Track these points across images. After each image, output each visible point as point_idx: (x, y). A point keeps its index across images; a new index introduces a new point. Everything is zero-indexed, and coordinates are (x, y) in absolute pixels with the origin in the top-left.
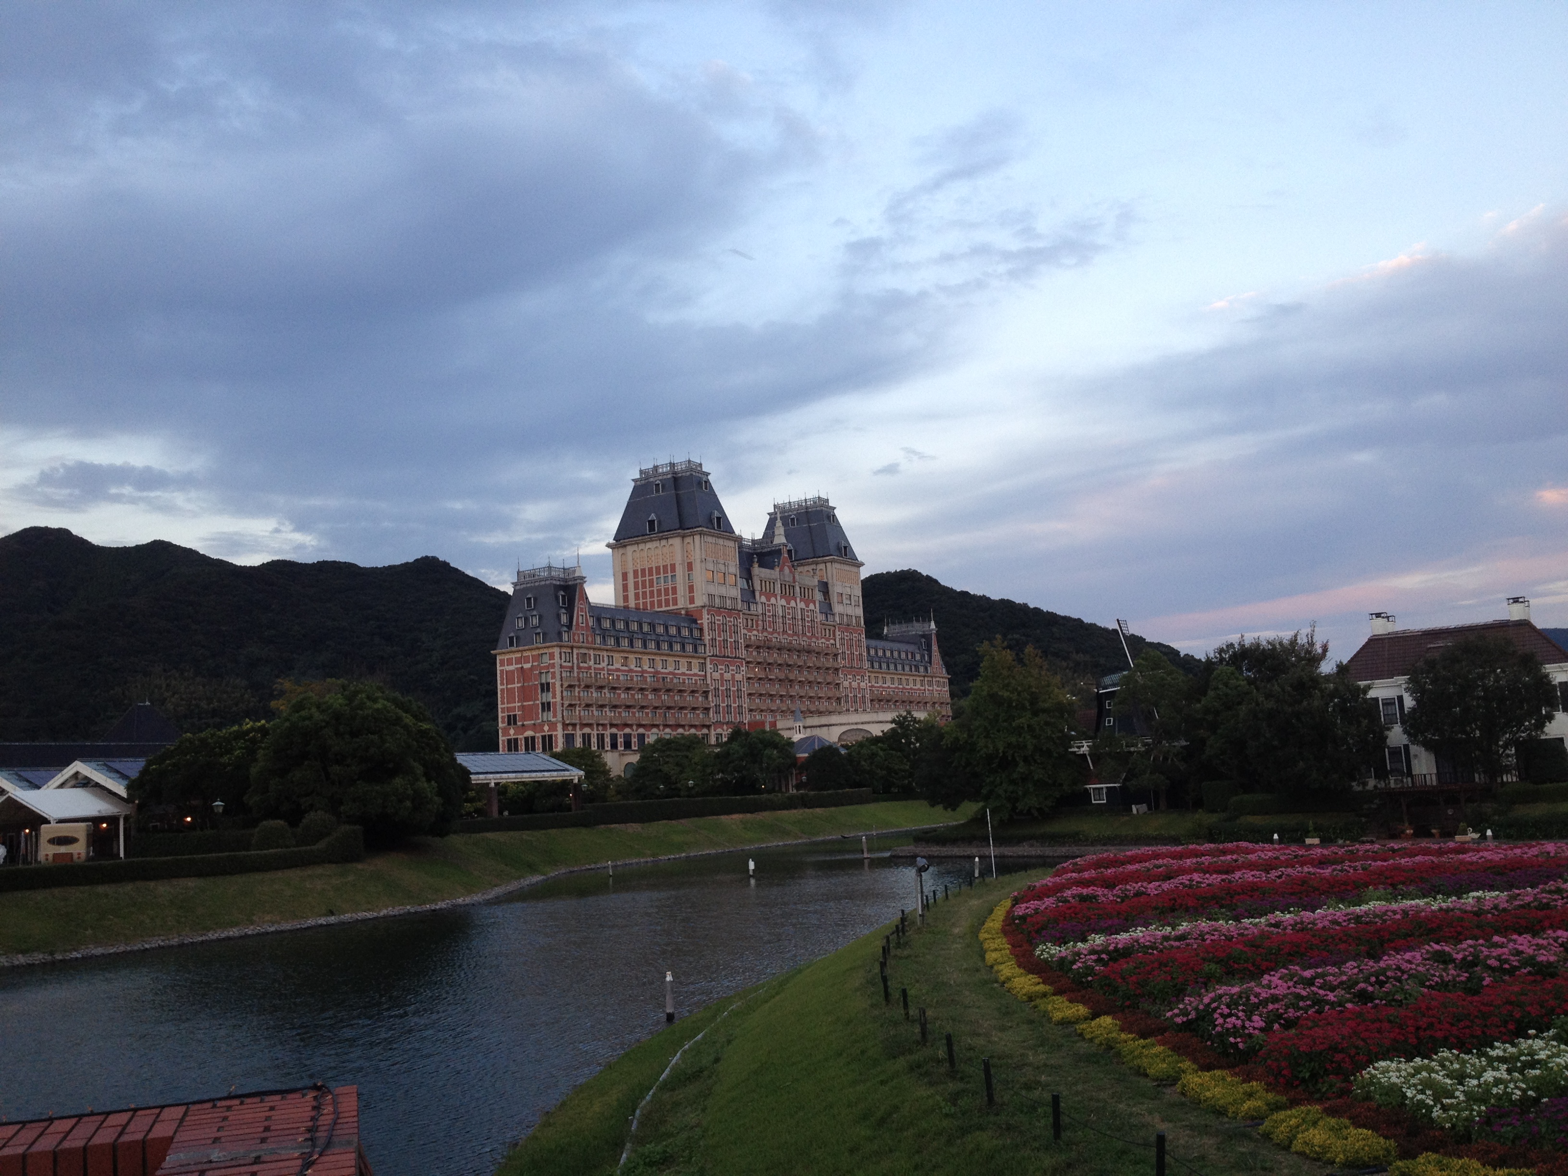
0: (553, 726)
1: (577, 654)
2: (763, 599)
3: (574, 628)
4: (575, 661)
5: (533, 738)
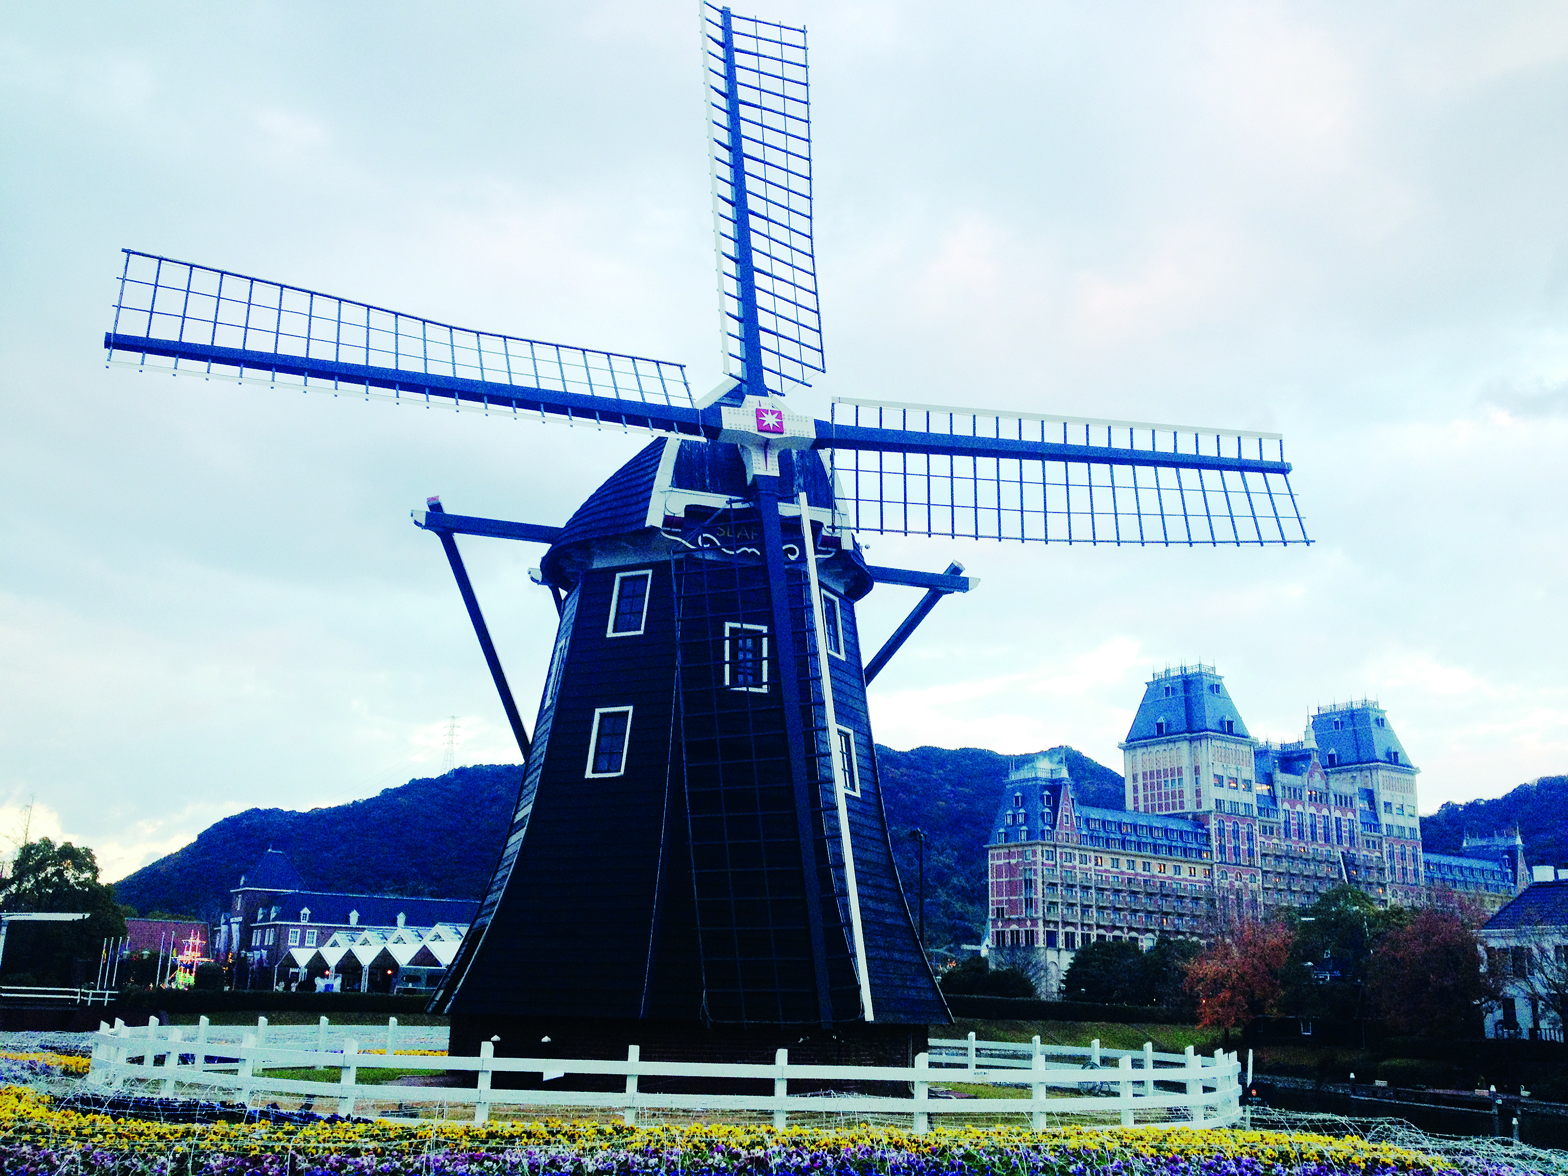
0: (1034, 922)
1: (1061, 854)
3: (1058, 827)
4: (1058, 860)
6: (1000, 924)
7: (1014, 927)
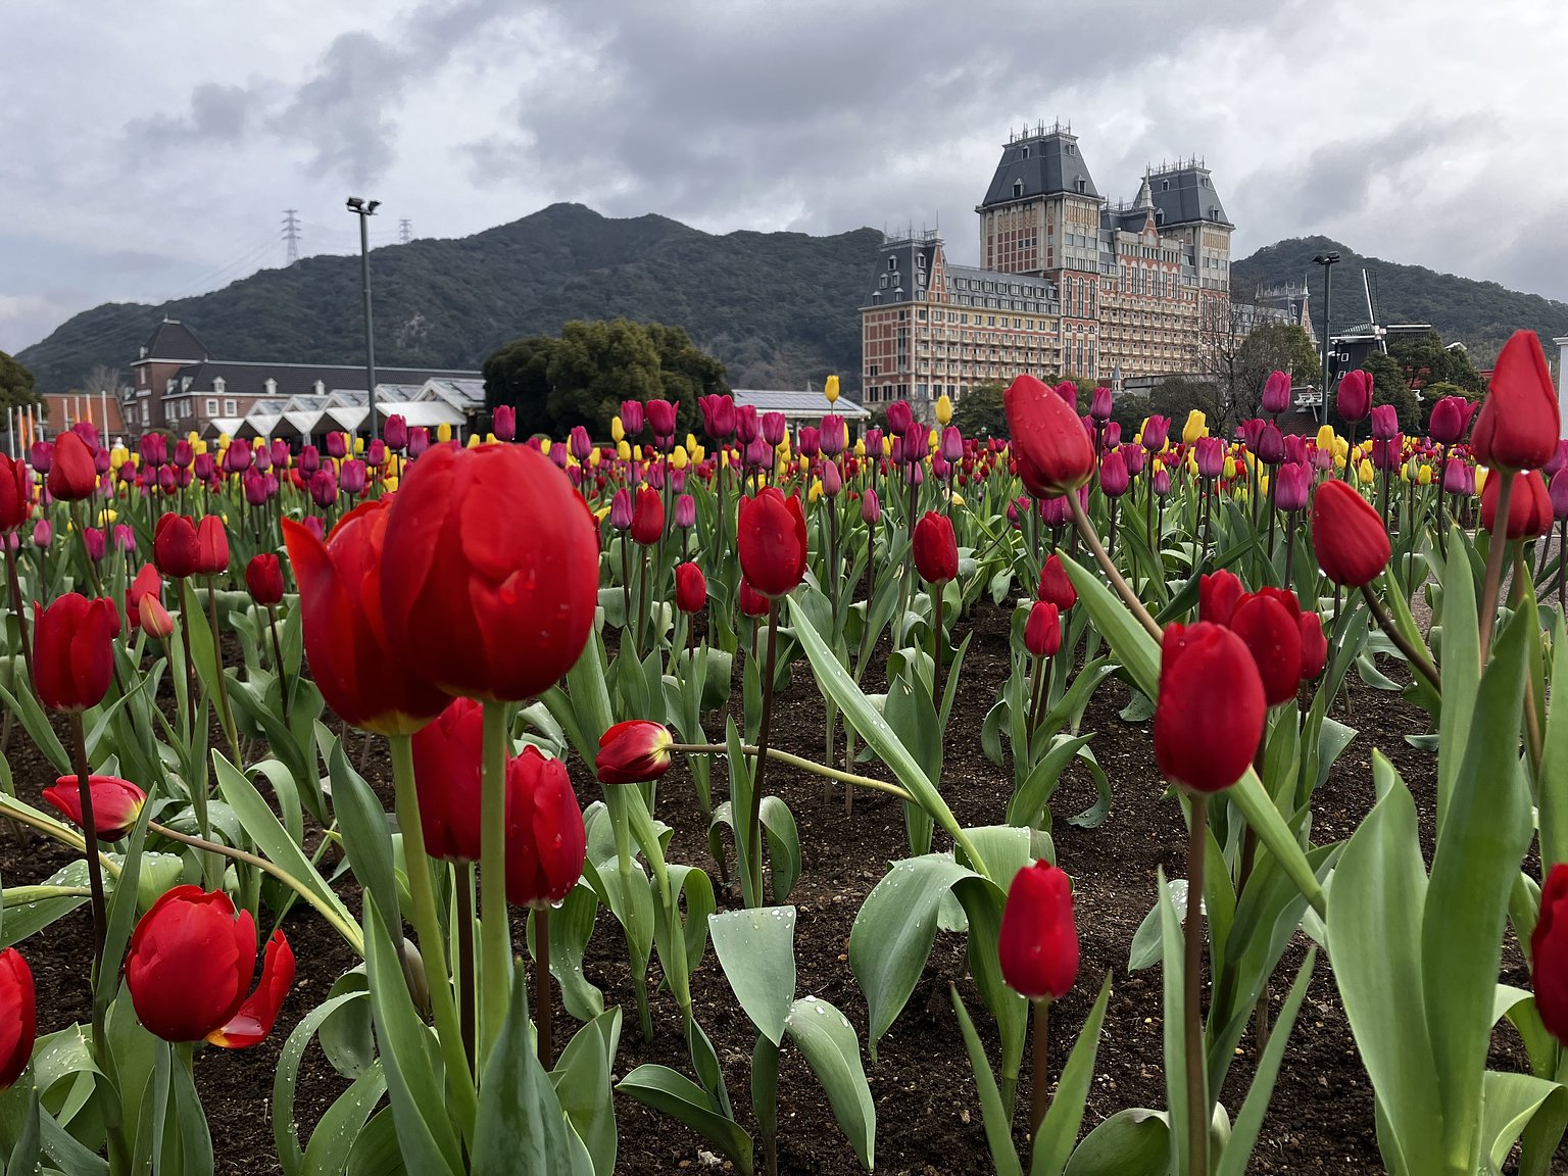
0: (907, 377)
1: (932, 312)
2: (1123, 263)
3: (930, 287)
4: (930, 318)
5: (890, 387)
6: (873, 381)
7: (887, 383)
